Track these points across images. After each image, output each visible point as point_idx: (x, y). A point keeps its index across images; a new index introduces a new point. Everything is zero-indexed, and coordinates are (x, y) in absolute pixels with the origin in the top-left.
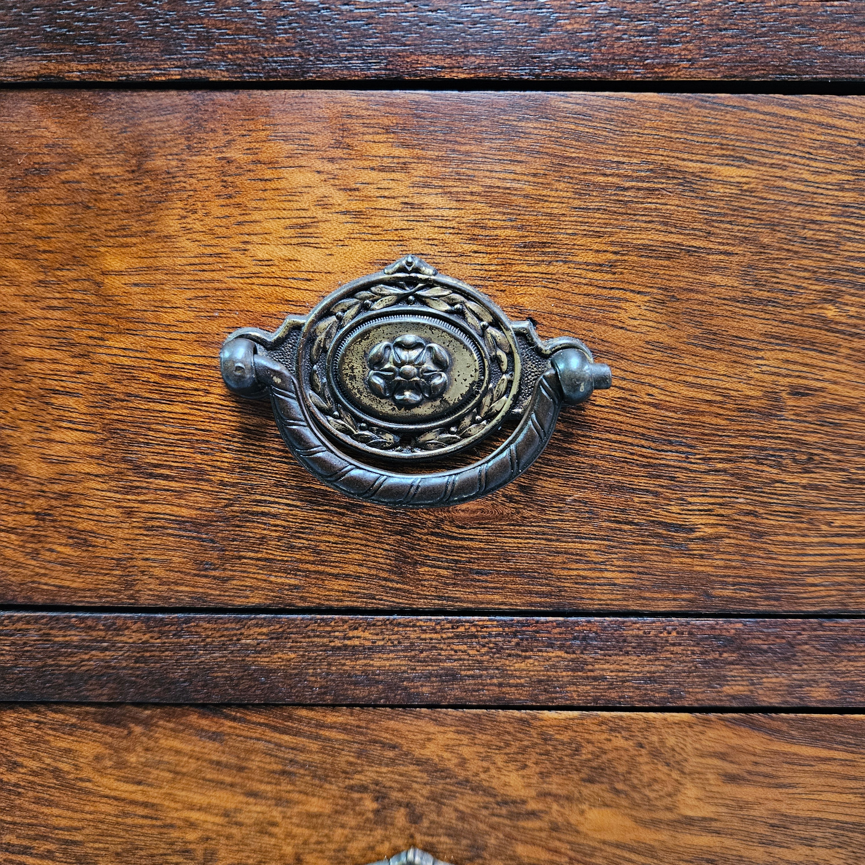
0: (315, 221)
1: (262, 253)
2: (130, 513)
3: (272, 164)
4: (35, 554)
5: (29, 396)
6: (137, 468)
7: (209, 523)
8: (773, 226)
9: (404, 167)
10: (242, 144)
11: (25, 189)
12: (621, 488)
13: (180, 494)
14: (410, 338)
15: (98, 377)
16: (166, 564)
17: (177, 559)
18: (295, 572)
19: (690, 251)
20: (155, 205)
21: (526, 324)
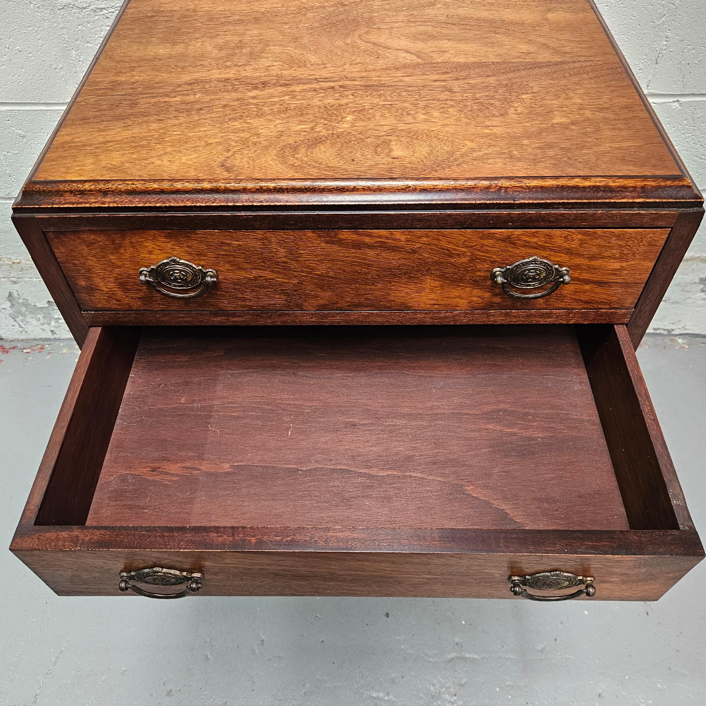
0: (152, 251)
1: (143, 256)
2: (127, 296)
3: (141, 242)
4: (109, 303)
5: (100, 278)
6: (127, 289)
7: (144, 298)
8: (248, 251)
9: (169, 242)
10: (135, 239)
11: (90, 246)
12: (228, 292)
13: (137, 293)
14: (177, 271)
15: (114, 275)
16: (137, 304)
17: (139, 303)
18: (165, 305)
19: (232, 255)
20: (118, 248)
21: (200, 268)
